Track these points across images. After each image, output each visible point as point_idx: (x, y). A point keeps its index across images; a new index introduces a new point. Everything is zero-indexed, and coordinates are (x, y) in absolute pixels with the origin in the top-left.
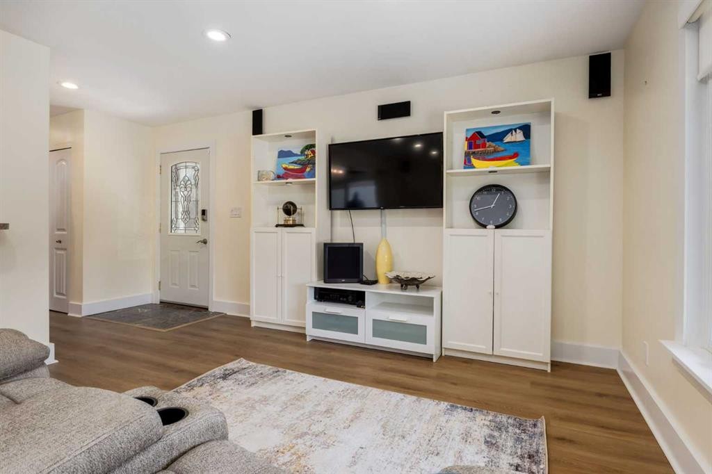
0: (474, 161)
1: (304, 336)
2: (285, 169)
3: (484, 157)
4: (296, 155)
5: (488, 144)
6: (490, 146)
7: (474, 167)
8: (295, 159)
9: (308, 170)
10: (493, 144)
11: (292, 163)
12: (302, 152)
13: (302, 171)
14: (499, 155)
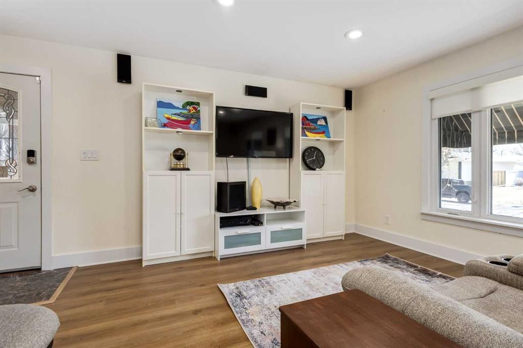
0: (307, 133)
1: (215, 258)
2: (168, 119)
3: (311, 130)
4: (178, 108)
5: (311, 124)
6: (312, 125)
7: (307, 136)
8: (178, 111)
9: (192, 122)
10: (313, 125)
11: (175, 114)
12: (184, 107)
13: (188, 123)
14: (317, 131)
